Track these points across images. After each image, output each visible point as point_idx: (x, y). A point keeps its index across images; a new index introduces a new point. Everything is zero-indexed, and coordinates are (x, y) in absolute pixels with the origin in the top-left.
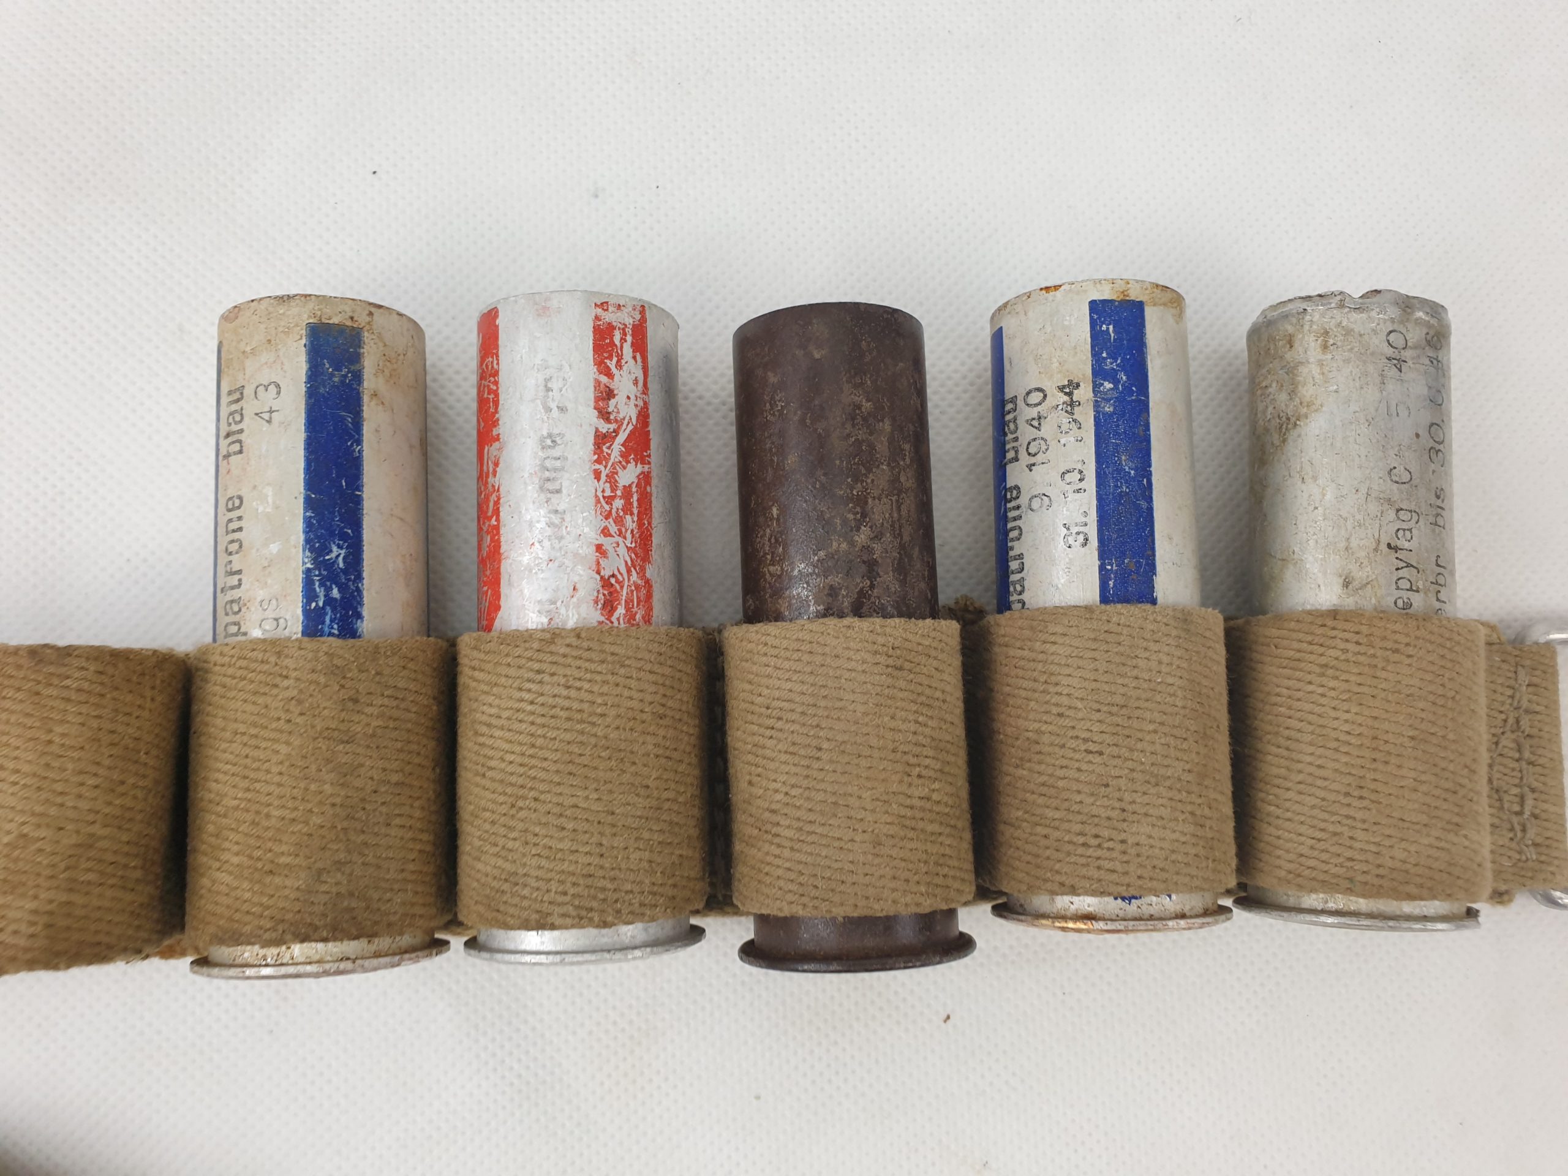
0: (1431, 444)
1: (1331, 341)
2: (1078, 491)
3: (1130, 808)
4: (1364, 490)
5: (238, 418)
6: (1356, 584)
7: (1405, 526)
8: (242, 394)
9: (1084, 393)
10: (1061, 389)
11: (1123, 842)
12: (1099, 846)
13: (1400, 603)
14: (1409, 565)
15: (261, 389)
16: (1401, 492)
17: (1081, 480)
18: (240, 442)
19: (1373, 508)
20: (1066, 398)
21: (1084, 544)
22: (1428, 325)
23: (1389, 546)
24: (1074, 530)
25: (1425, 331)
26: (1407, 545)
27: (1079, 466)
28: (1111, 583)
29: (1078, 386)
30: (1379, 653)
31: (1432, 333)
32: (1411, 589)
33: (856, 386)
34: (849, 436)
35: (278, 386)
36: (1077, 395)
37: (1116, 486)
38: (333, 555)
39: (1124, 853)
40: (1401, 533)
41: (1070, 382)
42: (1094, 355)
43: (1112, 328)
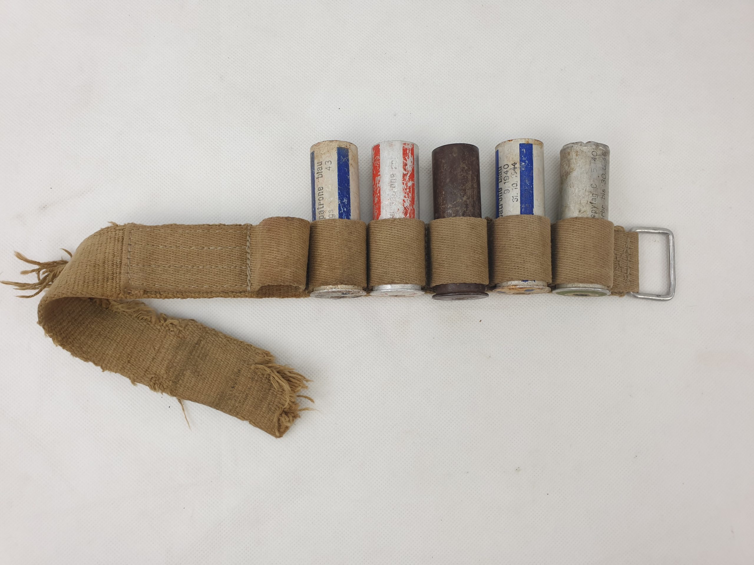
0: (602, 179)
1: (578, 154)
2: (516, 188)
3: (526, 260)
4: (585, 189)
5: (321, 169)
6: (582, 211)
7: (594, 198)
8: (322, 163)
9: (518, 165)
10: (512, 164)
13: (592, 216)
14: (595, 207)
15: (327, 162)
16: (594, 190)
17: (516, 186)
18: (322, 175)
19: (587, 193)
20: (513, 167)
21: (517, 201)
22: (603, 150)
23: (590, 202)
24: (515, 198)
26: (595, 202)
27: (516, 183)
28: (523, 210)
29: (516, 164)
30: (586, 227)
31: (604, 152)
32: (595, 213)
33: (464, 163)
34: (462, 175)
35: (331, 162)
36: (516, 166)
37: (525, 187)
38: (345, 201)
39: (524, 270)
40: (593, 200)
41: (514, 163)
42: (520, 157)
43: (524, 150)
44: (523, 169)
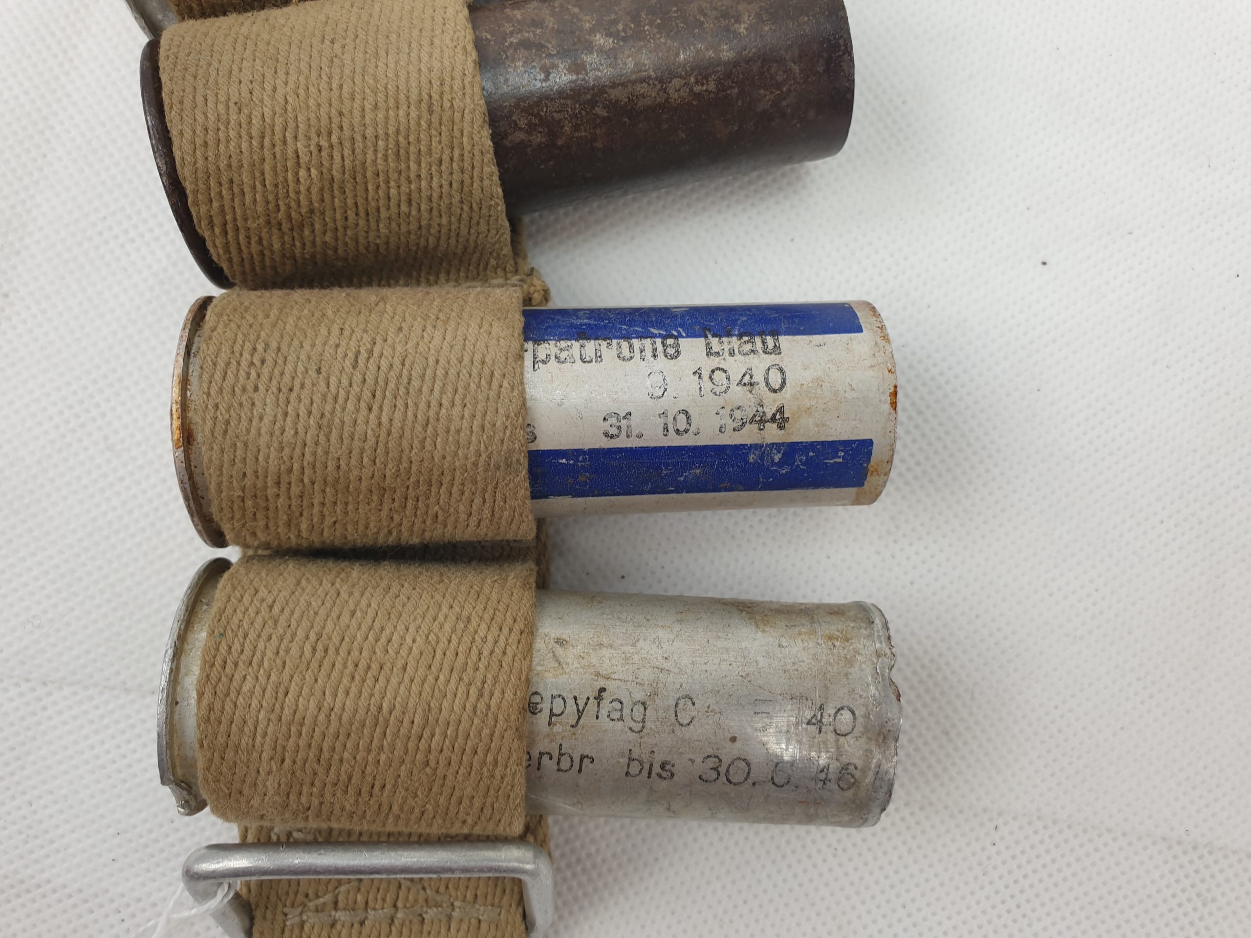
0: (726, 761)
1: (837, 644)
2: (666, 429)
4: (667, 665)
6: (559, 650)
7: (627, 711)
9: (772, 434)
10: (781, 410)
11: (256, 389)
12: (252, 364)
13: (536, 699)
14: (580, 713)
16: (666, 710)
17: (678, 431)
19: (646, 675)
20: (769, 416)
21: (606, 435)
22: (864, 771)
23: (602, 690)
24: (624, 423)
25: (859, 763)
26: (604, 712)
27: (693, 429)
28: (564, 461)
29: (781, 428)
30: (479, 676)
31: (857, 774)
32: (552, 714)
36: (772, 427)
37: (668, 465)
39: (244, 390)
40: (617, 705)
41: (786, 420)
42: (812, 443)
43: (841, 460)
44: (752, 458)
